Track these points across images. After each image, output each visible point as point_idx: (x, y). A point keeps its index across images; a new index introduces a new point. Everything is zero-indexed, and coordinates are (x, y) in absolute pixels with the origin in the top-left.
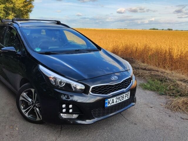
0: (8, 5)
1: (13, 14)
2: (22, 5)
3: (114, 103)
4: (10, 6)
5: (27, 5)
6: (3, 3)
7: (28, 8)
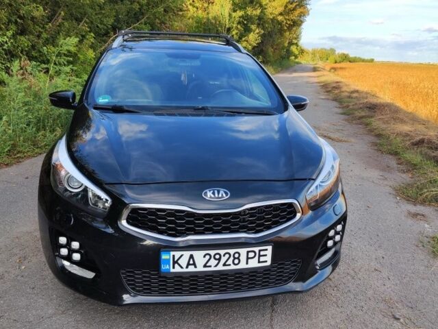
0: (250, 11)
1: (257, 31)
2: (281, 9)
3: (196, 267)
4: (254, 12)
5: (294, 9)
6: (241, 9)
7: (294, 16)
